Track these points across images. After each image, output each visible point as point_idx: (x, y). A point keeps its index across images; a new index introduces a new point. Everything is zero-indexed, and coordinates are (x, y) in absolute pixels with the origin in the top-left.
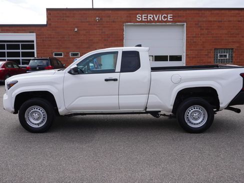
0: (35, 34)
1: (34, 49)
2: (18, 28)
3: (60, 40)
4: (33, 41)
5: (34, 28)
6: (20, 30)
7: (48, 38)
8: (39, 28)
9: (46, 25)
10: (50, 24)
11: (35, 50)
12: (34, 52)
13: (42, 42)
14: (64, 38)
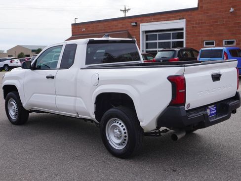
0: (184, 20)
1: (183, 38)
2: (164, 16)
3: (212, 25)
4: (182, 29)
5: (184, 13)
6: (169, 17)
7: (199, 23)
8: (189, 13)
9: (198, 8)
10: (202, 7)
11: (184, 40)
12: (183, 42)
13: (192, 29)
14: (216, 22)
